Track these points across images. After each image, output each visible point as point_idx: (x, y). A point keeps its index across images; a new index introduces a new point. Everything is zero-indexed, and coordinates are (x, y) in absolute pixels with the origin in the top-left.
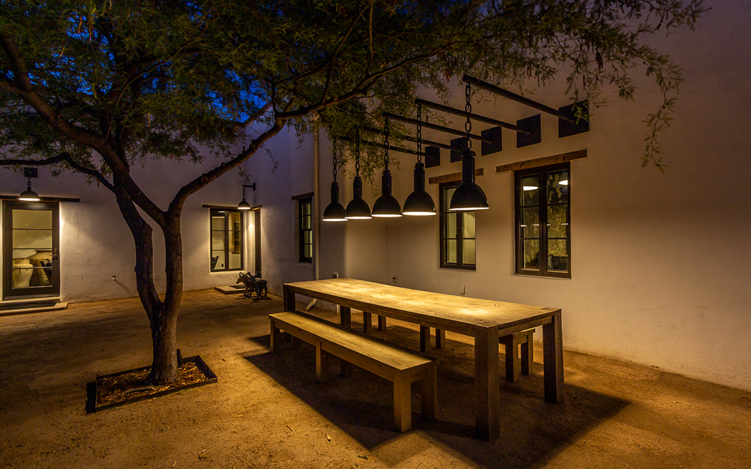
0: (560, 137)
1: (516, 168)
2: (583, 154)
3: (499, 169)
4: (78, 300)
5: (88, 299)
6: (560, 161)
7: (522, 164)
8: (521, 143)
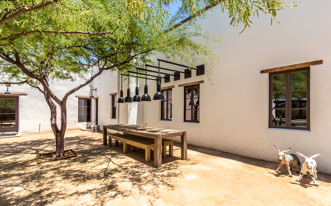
0: (197, 76)
1: (185, 86)
2: (202, 82)
3: (179, 86)
4: (26, 133)
5: (29, 133)
6: (197, 84)
7: (186, 84)
8: (186, 77)
